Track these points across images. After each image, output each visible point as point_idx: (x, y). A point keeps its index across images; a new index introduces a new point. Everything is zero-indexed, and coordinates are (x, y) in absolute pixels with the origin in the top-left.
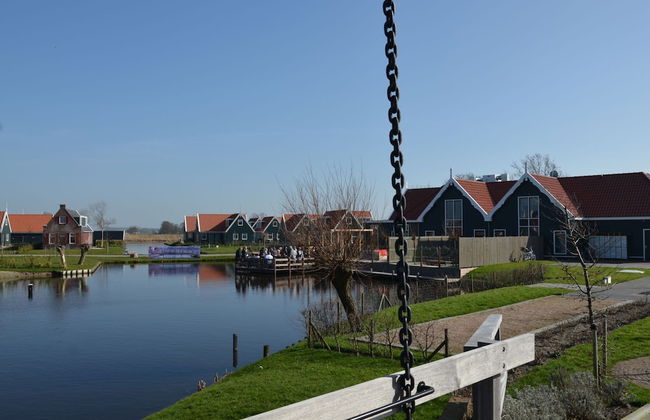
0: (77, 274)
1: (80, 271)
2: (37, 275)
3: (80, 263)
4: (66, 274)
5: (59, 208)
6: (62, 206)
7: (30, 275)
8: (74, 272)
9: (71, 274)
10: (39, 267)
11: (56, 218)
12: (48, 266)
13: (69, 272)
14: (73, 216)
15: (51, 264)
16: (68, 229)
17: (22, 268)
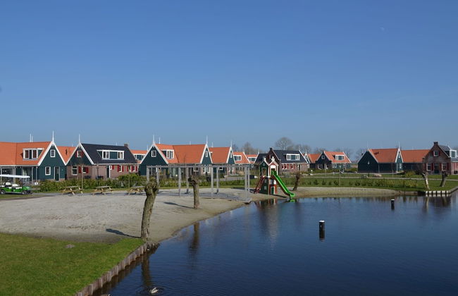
0: (436, 194)
1: (439, 192)
2: (406, 193)
3: (441, 185)
4: (428, 194)
5: (433, 145)
6: (436, 144)
7: (402, 192)
8: (434, 192)
9: (432, 194)
10: (409, 187)
11: (431, 152)
12: (415, 187)
13: (430, 192)
14: (444, 150)
15: (417, 185)
16: (440, 160)
17: (396, 188)
